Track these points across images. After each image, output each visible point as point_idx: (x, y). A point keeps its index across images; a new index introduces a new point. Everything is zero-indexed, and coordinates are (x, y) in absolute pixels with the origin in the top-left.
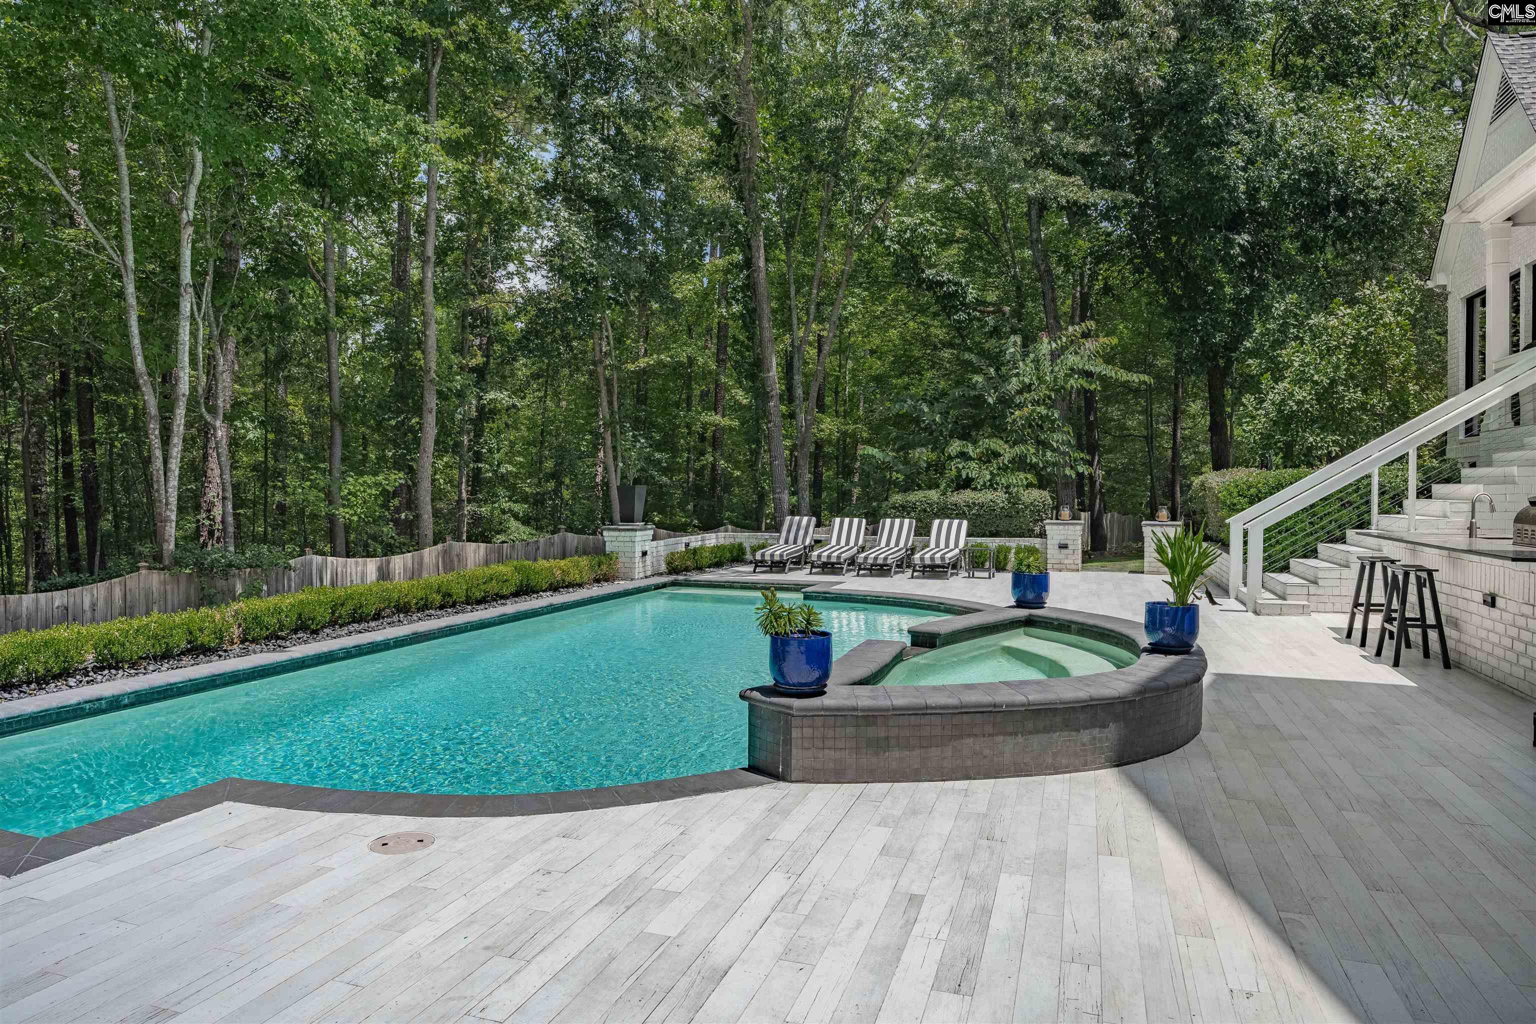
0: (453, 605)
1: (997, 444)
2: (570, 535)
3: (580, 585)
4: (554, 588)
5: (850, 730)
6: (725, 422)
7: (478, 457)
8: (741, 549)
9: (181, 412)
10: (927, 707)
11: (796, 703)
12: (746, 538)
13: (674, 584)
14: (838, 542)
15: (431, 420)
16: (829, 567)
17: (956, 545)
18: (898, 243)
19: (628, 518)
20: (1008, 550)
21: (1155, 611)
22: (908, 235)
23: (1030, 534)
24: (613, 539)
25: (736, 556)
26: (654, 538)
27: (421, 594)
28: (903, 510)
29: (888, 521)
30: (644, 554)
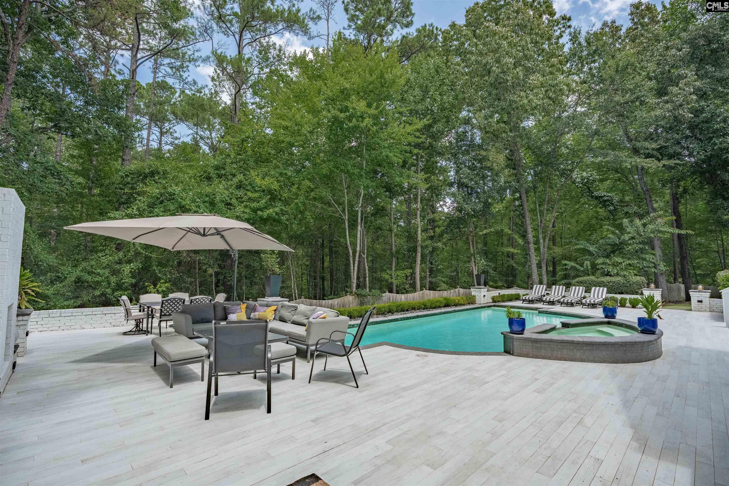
0: (427, 309)
1: (619, 260)
2: (461, 289)
3: (464, 305)
4: (456, 305)
5: (530, 344)
6: (515, 251)
7: (431, 263)
8: (518, 295)
9: (357, 255)
10: (552, 340)
11: (515, 335)
12: (521, 292)
13: (494, 306)
14: (554, 294)
15: (419, 255)
16: (552, 303)
17: (602, 297)
18: (582, 184)
19: (479, 284)
20: (626, 299)
21: (641, 321)
22: (586, 180)
23: (637, 293)
24: (474, 292)
25: (517, 298)
26: (488, 291)
27: (419, 305)
28: (580, 283)
29: (574, 287)
30: (484, 296)
